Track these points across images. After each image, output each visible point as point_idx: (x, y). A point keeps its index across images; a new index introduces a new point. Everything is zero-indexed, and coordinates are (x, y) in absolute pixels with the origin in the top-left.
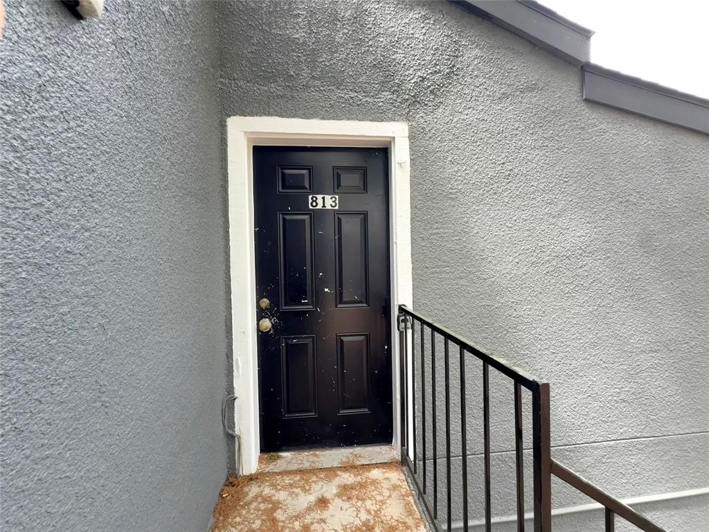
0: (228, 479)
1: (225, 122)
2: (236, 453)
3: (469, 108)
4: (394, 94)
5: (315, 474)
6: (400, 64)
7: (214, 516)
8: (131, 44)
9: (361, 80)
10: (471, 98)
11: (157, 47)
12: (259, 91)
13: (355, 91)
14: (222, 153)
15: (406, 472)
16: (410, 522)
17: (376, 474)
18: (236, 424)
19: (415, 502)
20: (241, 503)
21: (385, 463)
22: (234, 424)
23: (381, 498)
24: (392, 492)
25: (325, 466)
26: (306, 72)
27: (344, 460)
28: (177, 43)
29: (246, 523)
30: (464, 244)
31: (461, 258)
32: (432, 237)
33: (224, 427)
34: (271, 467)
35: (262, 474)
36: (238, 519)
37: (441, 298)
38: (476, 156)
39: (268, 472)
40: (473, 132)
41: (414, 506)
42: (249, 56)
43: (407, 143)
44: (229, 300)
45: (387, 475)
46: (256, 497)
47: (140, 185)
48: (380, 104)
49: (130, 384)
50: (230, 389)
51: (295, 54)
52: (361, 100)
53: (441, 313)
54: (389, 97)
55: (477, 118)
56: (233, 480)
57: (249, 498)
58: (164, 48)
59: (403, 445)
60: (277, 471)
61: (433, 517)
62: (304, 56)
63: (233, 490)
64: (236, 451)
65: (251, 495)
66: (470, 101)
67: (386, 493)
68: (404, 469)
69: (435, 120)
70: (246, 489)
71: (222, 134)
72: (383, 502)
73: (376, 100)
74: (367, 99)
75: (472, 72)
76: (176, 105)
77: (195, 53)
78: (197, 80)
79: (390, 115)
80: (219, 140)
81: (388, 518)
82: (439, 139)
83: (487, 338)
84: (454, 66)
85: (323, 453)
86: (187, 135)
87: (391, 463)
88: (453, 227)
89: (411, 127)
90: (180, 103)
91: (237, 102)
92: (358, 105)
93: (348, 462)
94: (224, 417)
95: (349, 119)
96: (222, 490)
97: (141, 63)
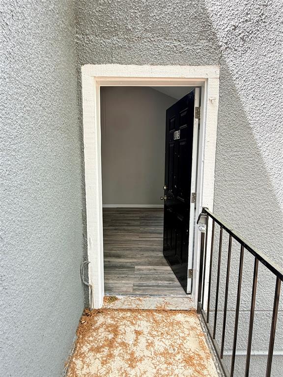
0: (84, 311)
1: (80, 69)
2: (90, 296)
3: (272, 52)
4: (210, 42)
5: (139, 313)
6: (217, 15)
7: (77, 335)
8: (8, 16)
9: (183, 31)
10: (275, 42)
11: (29, 15)
12: (104, 43)
13: (179, 41)
14: (78, 94)
15: (200, 319)
16: (203, 355)
17: (180, 317)
18: (89, 278)
19: (206, 340)
20: (93, 328)
21: (186, 310)
22: (88, 278)
23: (183, 335)
24: (191, 332)
25: (146, 308)
26: (140, 26)
27: (159, 305)
28: (44, 10)
29: (96, 341)
30: (257, 164)
31: (253, 175)
32: (232, 158)
33: (82, 280)
34: (111, 305)
35: (106, 309)
36: (91, 339)
37: (235, 203)
38: (274, 93)
39: (109, 309)
40: (274, 72)
41: (206, 344)
42: (97, 14)
43: (217, 82)
44: (84, 199)
45: (187, 319)
46: (102, 325)
47: (21, 129)
48: (198, 51)
49: (21, 269)
50: (85, 257)
51: (133, 11)
52: (183, 48)
53: (234, 214)
54: (206, 44)
55: (278, 61)
56: (88, 312)
57: (97, 325)
58: (34, 15)
59: (199, 300)
60: (115, 308)
61: (220, 357)
62: (140, 12)
63: (88, 318)
64: (90, 294)
65: (99, 323)
66: (273, 45)
67: (187, 332)
68: (199, 315)
69: (242, 63)
70: (96, 318)
71: (78, 79)
72: (184, 338)
73: (195, 47)
74: (187, 47)
75: (279, 19)
76: (44, 61)
77: (57, 16)
78: (60, 38)
79: (205, 60)
80: (76, 84)
81: (188, 350)
82: (244, 79)
83: (267, 234)
84: (263, 14)
85: (145, 299)
86: (54, 84)
87: (190, 310)
88: (249, 150)
89: (222, 70)
90: (47, 59)
91: (89, 53)
92: (180, 52)
93: (161, 307)
94: (81, 274)
95: (172, 64)
96: (81, 318)
97: (17, 32)
